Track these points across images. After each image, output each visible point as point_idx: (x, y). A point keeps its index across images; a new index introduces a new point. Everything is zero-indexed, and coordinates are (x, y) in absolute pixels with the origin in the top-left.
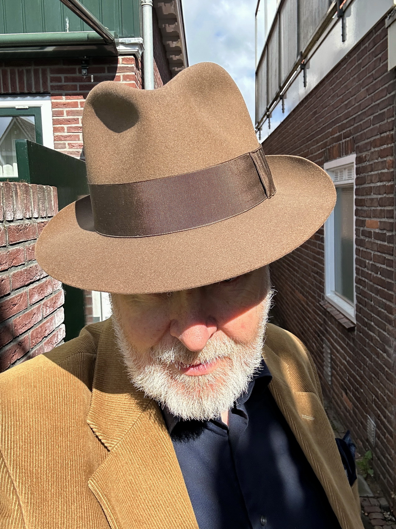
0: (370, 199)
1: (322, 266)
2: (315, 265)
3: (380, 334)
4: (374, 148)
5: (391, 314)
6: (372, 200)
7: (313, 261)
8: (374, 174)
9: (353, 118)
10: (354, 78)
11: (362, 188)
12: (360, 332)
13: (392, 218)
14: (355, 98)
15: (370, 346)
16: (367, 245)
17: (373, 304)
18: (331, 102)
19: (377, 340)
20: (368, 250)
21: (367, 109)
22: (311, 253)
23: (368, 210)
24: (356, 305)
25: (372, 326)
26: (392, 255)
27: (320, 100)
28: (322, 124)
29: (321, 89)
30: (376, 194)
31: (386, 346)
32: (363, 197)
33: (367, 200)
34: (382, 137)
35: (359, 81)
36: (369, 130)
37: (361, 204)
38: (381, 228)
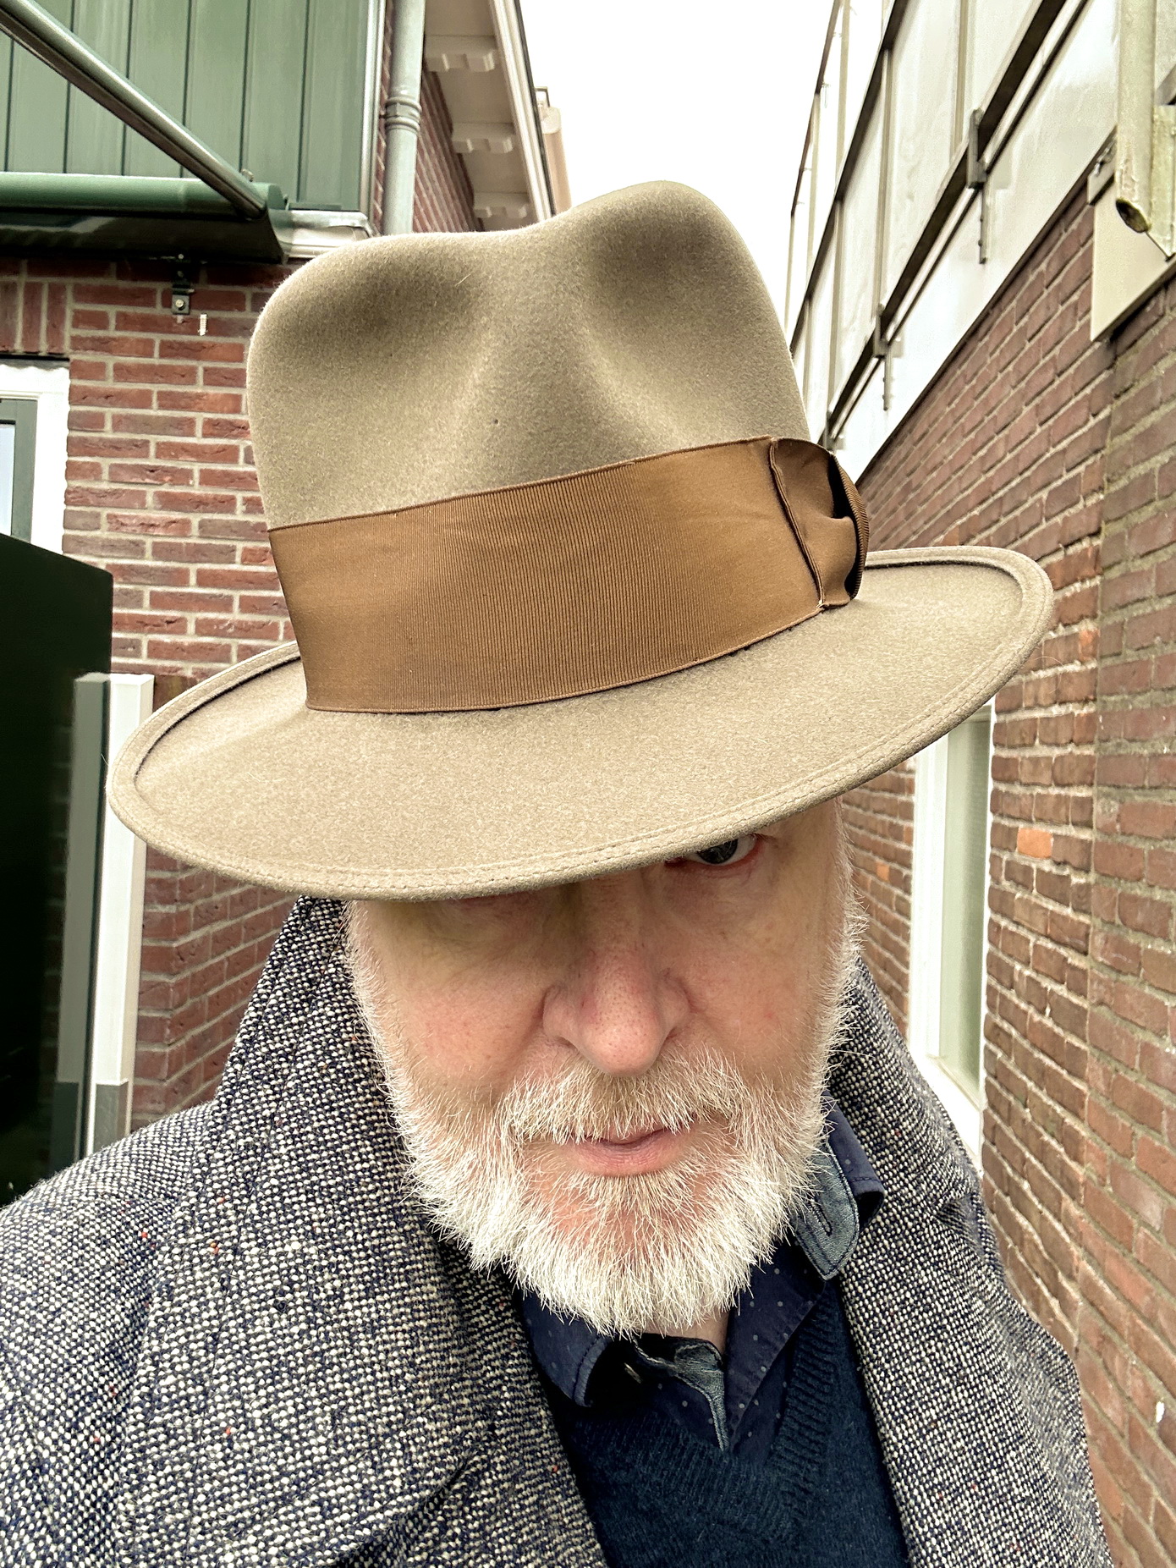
0: (1030, 759)
1: (903, 969)
2: (886, 965)
3: (1044, 1229)
5: (1075, 1158)
6: (1035, 761)
7: (881, 950)
8: (1045, 679)
9: (996, 501)
10: (1008, 374)
11: (1011, 722)
12: (993, 1212)
13: (1089, 825)
14: (1007, 437)
15: (1016, 1266)
16: (1020, 913)
17: (1029, 1117)
18: (947, 452)
19: (1036, 1246)
20: (1023, 932)
21: (1034, 468)
22: (879, 924)
23: (1024, 795)
24: (985, 1112)
25: (1024, 1194)
26: (1086, 953)
27: (920, 449)
28: (921, 522)
29: (924, 416)
30: (1049, 745)
31: (1060, 1274)
32: (1014, 754)
34: (1071, 556)
35: (1019, 382)
36: (1036, 535)
37: (1007, 775)
38: (1056, 859)
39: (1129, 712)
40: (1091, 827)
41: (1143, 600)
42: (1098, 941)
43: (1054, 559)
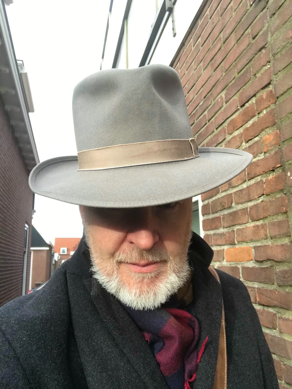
0: (230, 214)
6: (235, 214)
23: (227, 232)
30: (242, 203)
32: (217, 215)
33: (223, 217)
38: (257, 259)
43: (234, 116)
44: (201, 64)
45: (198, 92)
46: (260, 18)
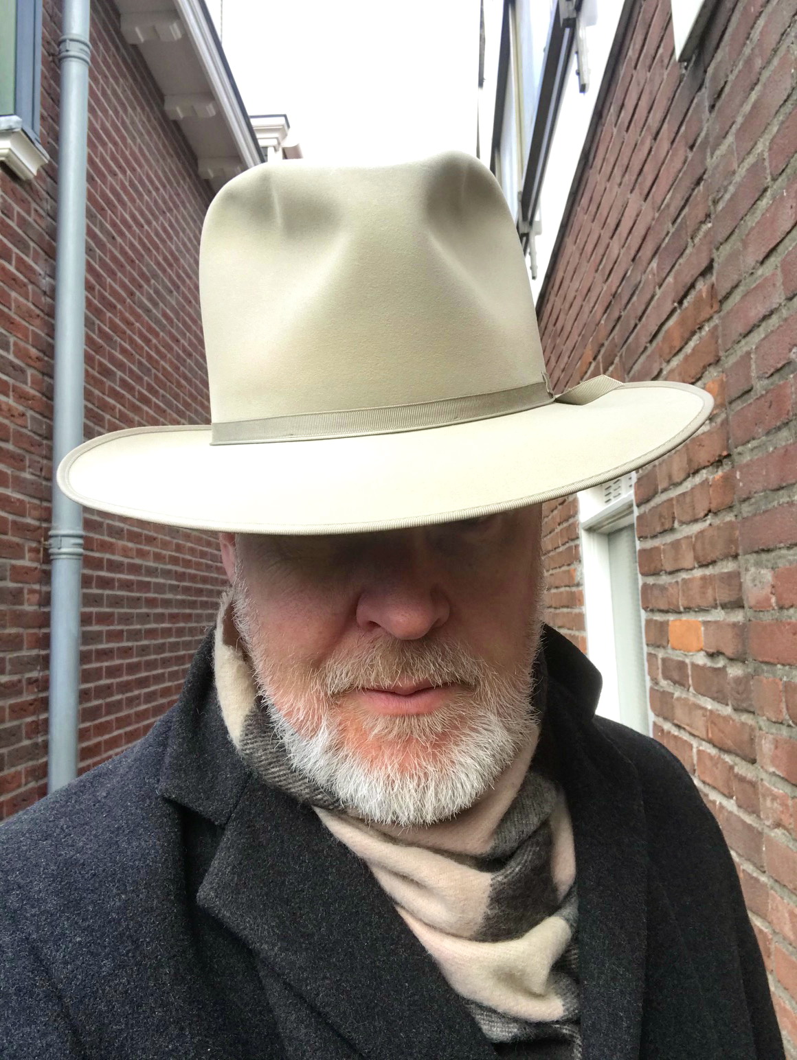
0: (671, 544)
4: (668, 362)
6: (677, 545)
11: (650, 511)
13: (738, 604)
14: (620, 234)
16: (680, 714)
23: (670, 584)
26: (753, 762)
32: (656, 543)
33: (664, 550)
34: (686, 308)
35: (623, 176)
36: (654, 308)
37: (652, 566)
38: (708, 650)
39: (770, 455)
40: (743, 607)
41: (772, 313)
42: (766, 746)
43: (671, 323)
44: (627, 176)
45: (625, 243)
46: (698, 105)
